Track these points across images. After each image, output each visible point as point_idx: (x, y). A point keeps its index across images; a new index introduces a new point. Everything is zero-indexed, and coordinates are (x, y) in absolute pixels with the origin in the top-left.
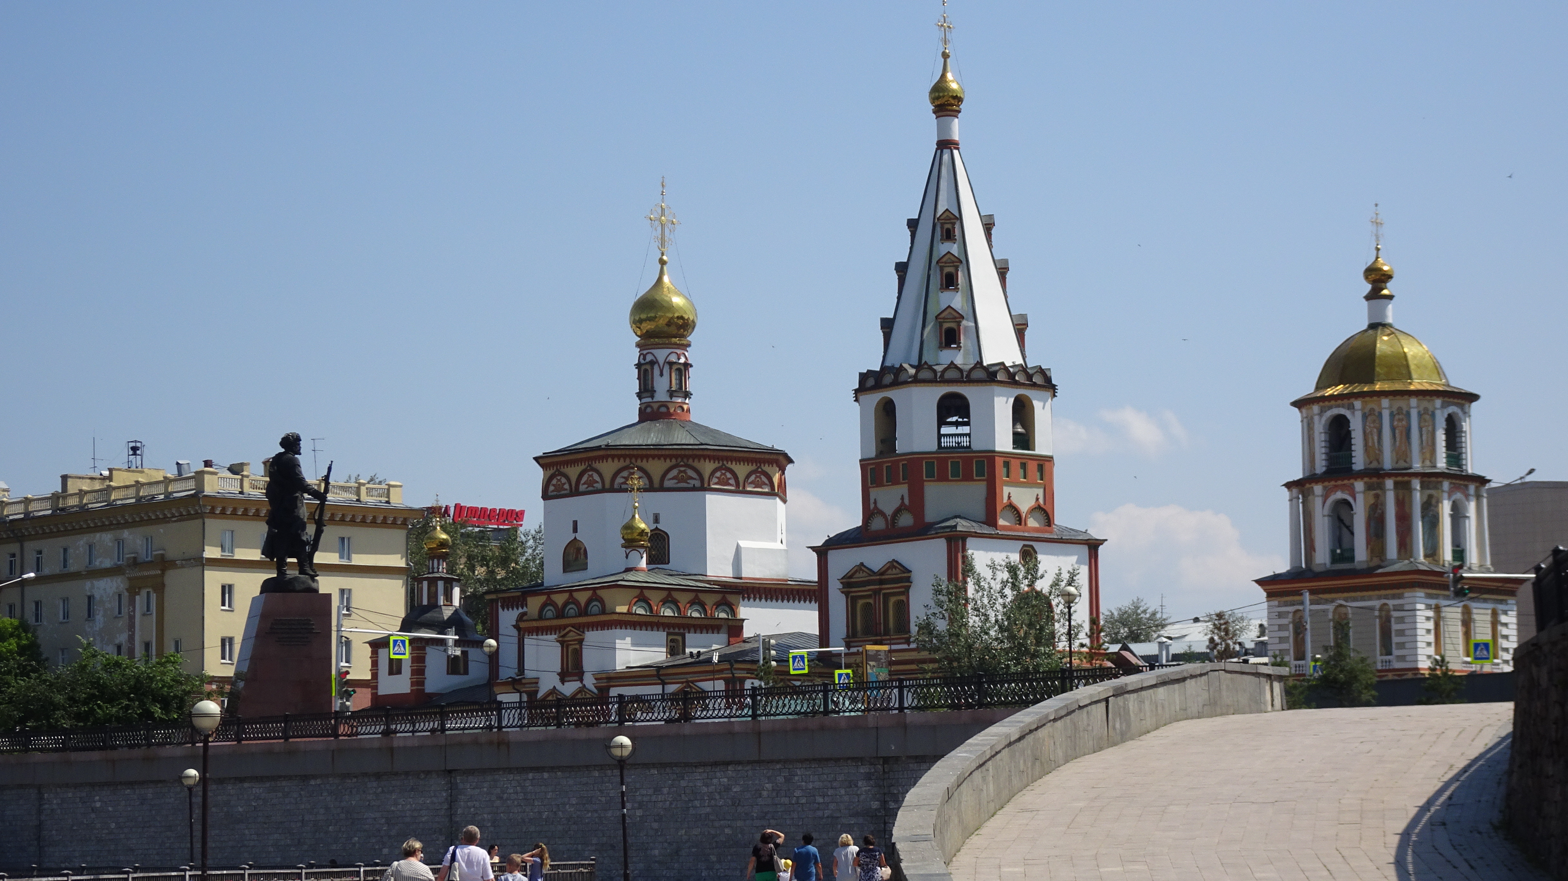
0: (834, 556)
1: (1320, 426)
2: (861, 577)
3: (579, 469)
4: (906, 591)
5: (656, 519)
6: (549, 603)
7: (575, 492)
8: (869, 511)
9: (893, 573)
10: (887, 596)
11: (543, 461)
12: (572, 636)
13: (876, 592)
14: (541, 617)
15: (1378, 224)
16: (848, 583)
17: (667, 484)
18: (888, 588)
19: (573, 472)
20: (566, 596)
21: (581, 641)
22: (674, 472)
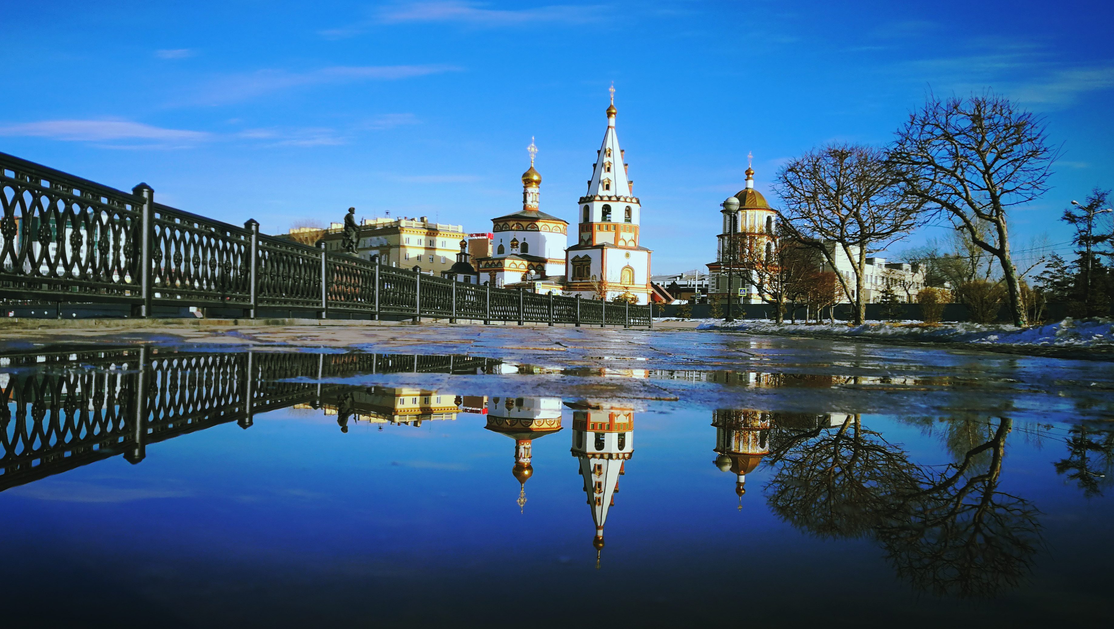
0: (570, 252)
1: (728, 219)
2: (577, 259)
3: (503, 223)
4: (589, 264)
5: (525, 240)
6: (487, 263)
7: (501, 230)
8: (581, 240)
9: (586, 259)
10: (584, 266)
11: (494, 220)
12: (493, 273)
13: (581, 264)
14: (485, 267)
16: (573, 261)
17: (528, 229)
18: (584, 263)
19: (501, 224)
20: (498, 261)
21: (495, 275)
22: (530, 226)
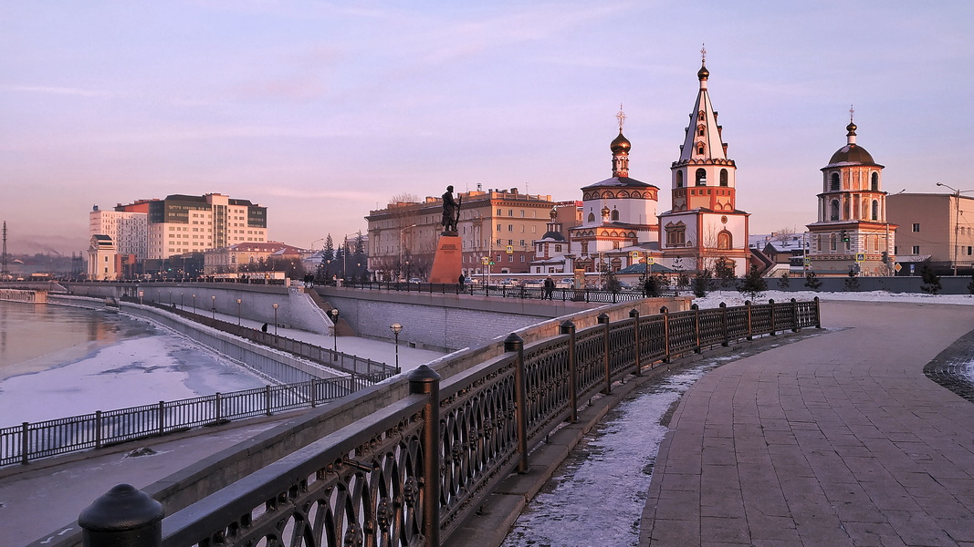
0: (663, 219)
1: (829, 177)
2: (671, 226)
3: (593, 192)
4: (684, 231)
5: (615, 207)
6: (579, 232)
7: (592, 199)
8: (674, 206)
9: (680, 225)
11: (584, 189)
12: (585, 242)
13: (675, 231)
15: (852, 111)
16: (667, 228)
17: (619, 196)
18: (679, 230)
20: (590, 231)
21: (587, 244)
22: (620, 193)
